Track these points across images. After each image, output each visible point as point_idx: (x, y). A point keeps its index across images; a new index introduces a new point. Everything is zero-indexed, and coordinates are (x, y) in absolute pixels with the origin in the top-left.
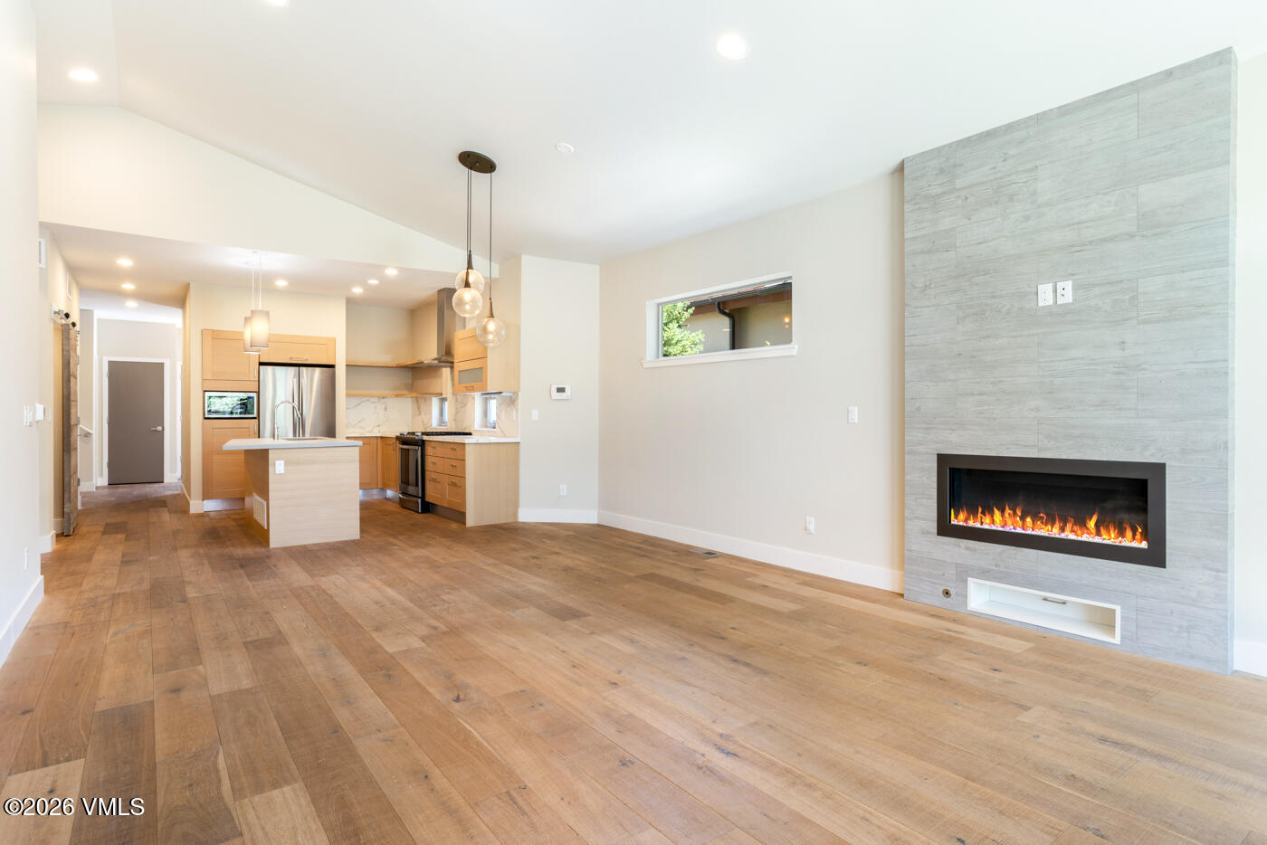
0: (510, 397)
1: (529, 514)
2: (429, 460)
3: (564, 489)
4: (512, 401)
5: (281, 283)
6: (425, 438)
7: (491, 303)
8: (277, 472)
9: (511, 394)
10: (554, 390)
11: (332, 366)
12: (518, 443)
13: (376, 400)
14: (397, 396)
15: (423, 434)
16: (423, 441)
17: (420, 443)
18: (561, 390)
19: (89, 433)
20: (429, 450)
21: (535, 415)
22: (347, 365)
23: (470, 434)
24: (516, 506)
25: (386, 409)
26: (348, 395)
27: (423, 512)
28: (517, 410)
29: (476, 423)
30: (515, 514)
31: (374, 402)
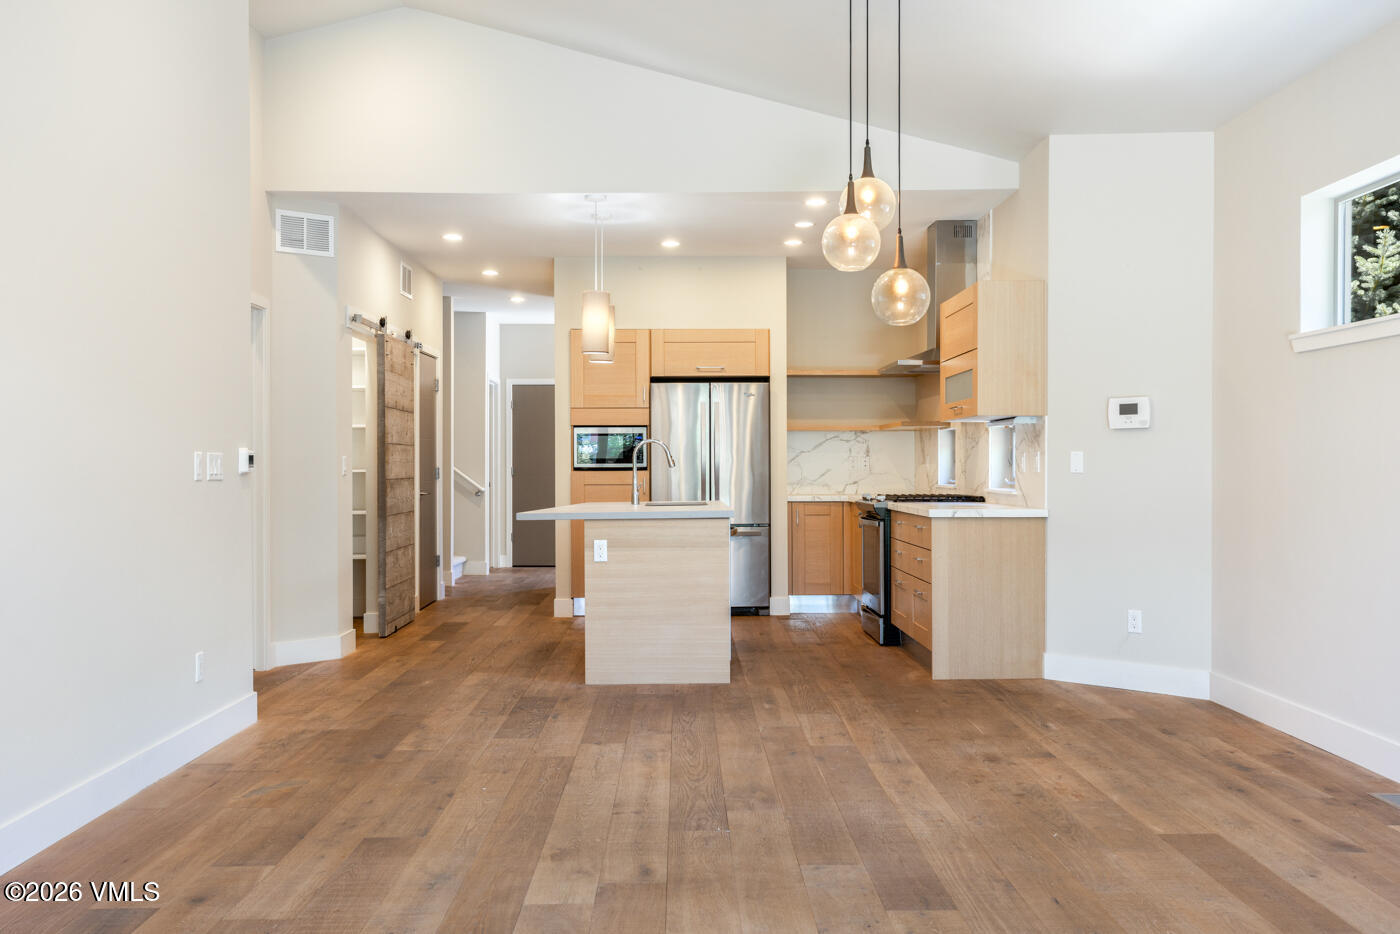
0: (1034, 425)
1: (1062, 667)
2: (898, 548)
3: (1136, 619)
4: (1035, 435)
5: (670, 244)
6: (891, 505)
7: (901, 238)
8: (597, 559)
9: (1034, 421)
10: (1114, 409)
11: (766, 379)
12: (1044, 519)
13: (851, 436)
14: (882, 428)
15: (889, 497)
16: (889, 511)
17: (882, 515)
18: (1128, 409)
19: (479, 491)
20: (900, 530)
21: (1077, 461)
22: (788, 376)
23: (982, 499)
24: (1040, 647)
25: (868, 451)
26: (790, 430)
27: (886, 644)
28: (1043, 454)
29: (992, 478)
30: (1038, 663)
31: (848, 441)
